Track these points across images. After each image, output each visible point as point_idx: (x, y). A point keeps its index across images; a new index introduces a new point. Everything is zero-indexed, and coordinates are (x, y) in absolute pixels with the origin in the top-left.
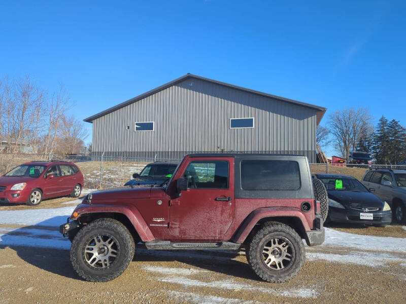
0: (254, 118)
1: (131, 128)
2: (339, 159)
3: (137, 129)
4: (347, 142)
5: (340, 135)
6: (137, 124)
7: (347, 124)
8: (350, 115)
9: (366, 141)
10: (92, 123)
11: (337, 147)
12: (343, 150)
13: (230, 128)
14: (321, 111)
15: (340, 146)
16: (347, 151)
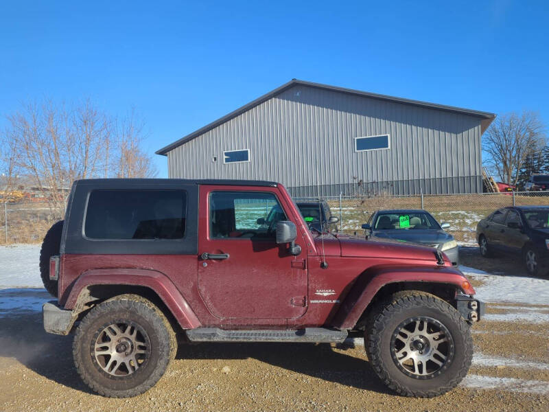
0: (389, 135)
1: (219, 159)
2: (507, 187)
3: (227, 160)
4: (508, 162)
5: (497, 152)
6: (226, 154)
7: (507, 136)
8: (511, 124)
9: (535, 159)
10: (166, 155)
11: (492, 169)
12: (502, 173)
13: (356, 151)
14: (488, 118)
15: (498, 168)
16: (508, 174)
